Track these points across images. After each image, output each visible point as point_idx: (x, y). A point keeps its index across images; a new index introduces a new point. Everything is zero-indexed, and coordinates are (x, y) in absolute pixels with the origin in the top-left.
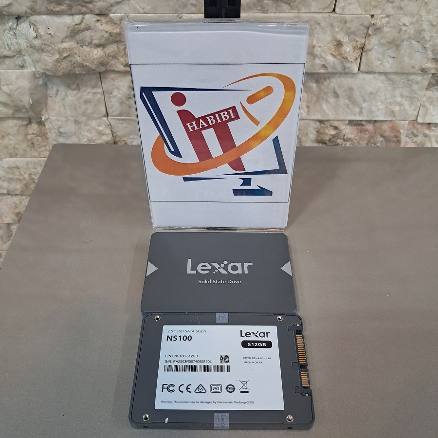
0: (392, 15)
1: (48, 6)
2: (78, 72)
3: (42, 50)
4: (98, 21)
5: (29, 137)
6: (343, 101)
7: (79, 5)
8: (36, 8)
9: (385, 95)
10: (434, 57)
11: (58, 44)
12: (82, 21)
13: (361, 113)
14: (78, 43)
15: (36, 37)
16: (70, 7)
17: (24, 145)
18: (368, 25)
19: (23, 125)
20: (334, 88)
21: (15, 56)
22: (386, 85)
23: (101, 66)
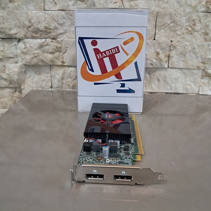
0: (180, 41)
1: (32, 34)
2: (40, 64)
3: (26, 54)
4: (52, 42)
5: (14, 98)
6: (162, 83)
7: (45, 34)
8: (27, 35)
9: (182, 80)
10: (202, 61)
11: (33, 51)
12: (45, 42)
13: (171, 89)
14: (42, 51)
15: (25, 48)
16: (41, 35)
17: (11, 102)
18: (170, 45)
19: (12, 92)
20: (157, 76)
21: (14, 57)
22: (182, 75)
23: (51, 62)
